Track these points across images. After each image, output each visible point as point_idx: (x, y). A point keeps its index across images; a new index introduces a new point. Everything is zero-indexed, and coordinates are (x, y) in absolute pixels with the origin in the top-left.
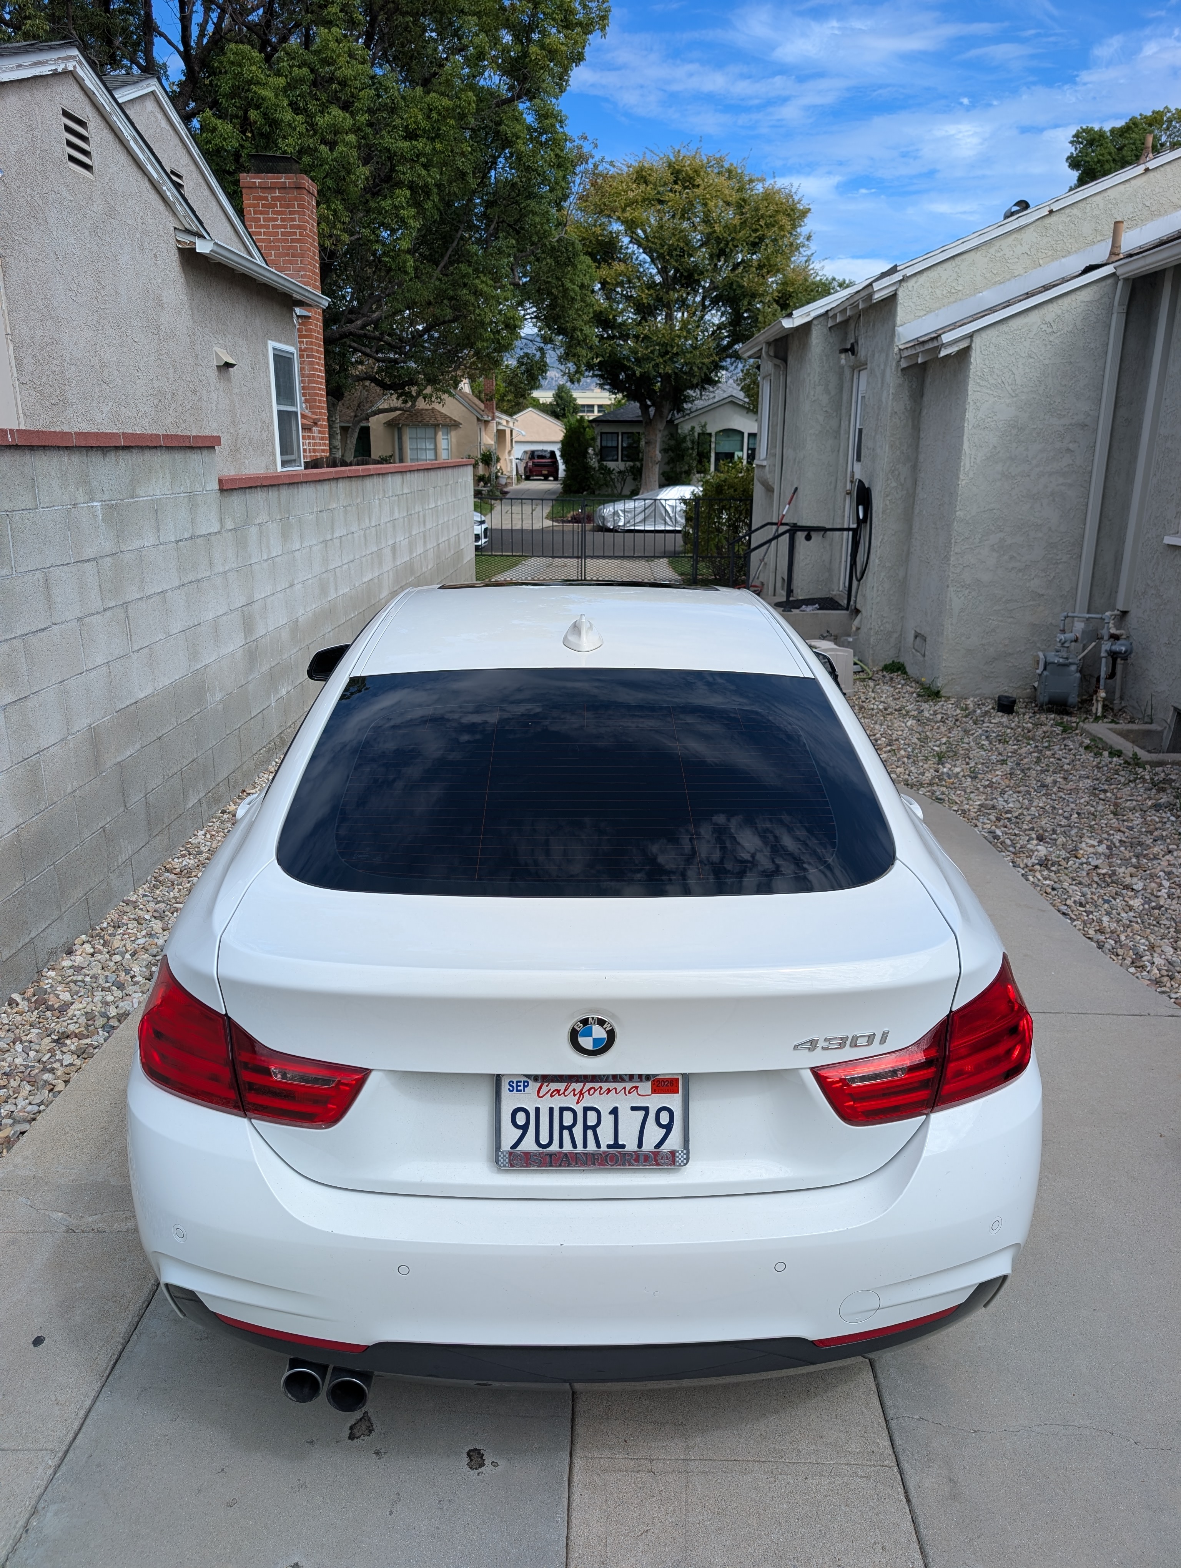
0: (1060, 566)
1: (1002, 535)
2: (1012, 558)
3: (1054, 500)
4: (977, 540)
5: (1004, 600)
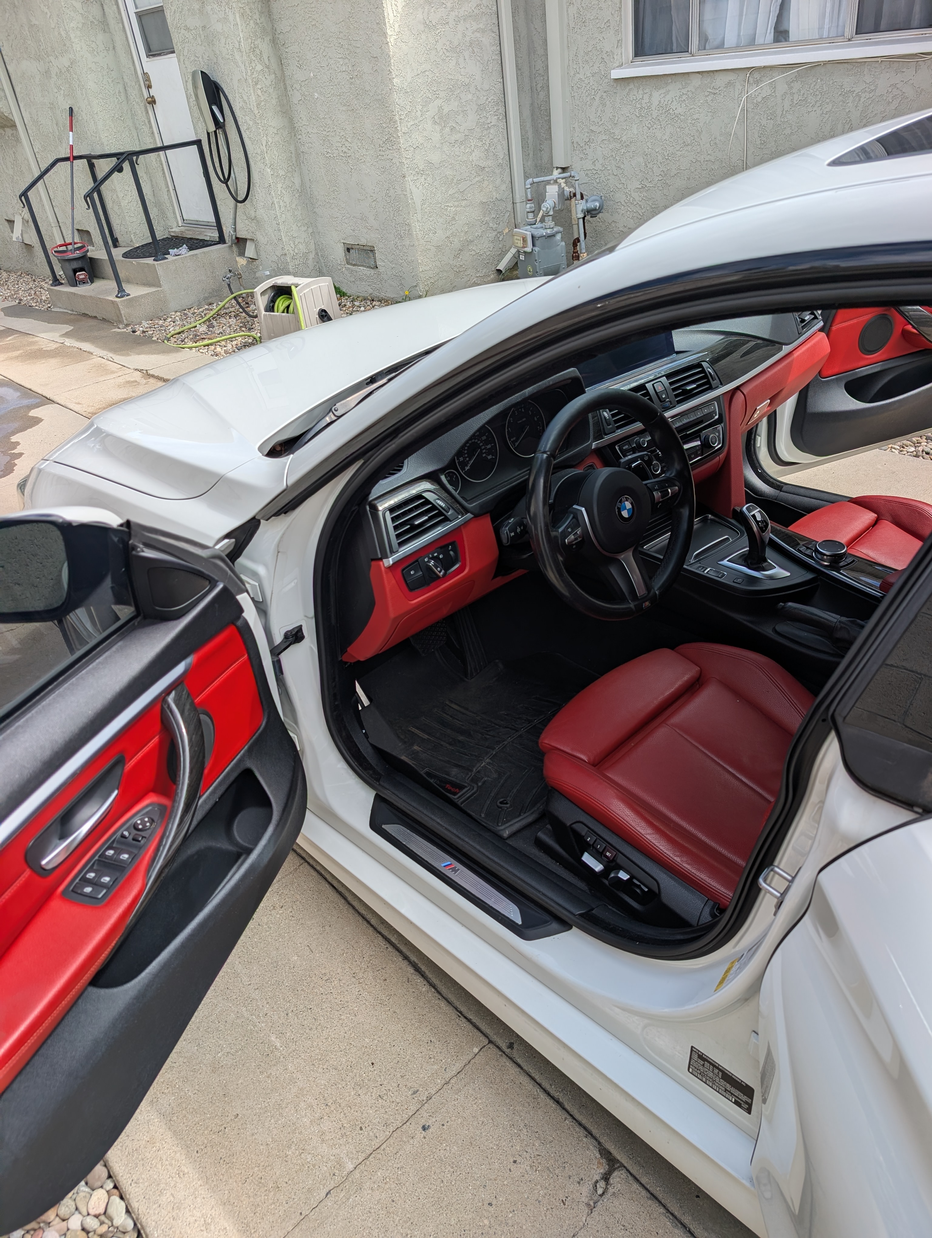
0: (492, 131)
1: (438, 102)
2: (452, 129)
3: (473, 52)
4: (419, 113)
5: (455, 181)
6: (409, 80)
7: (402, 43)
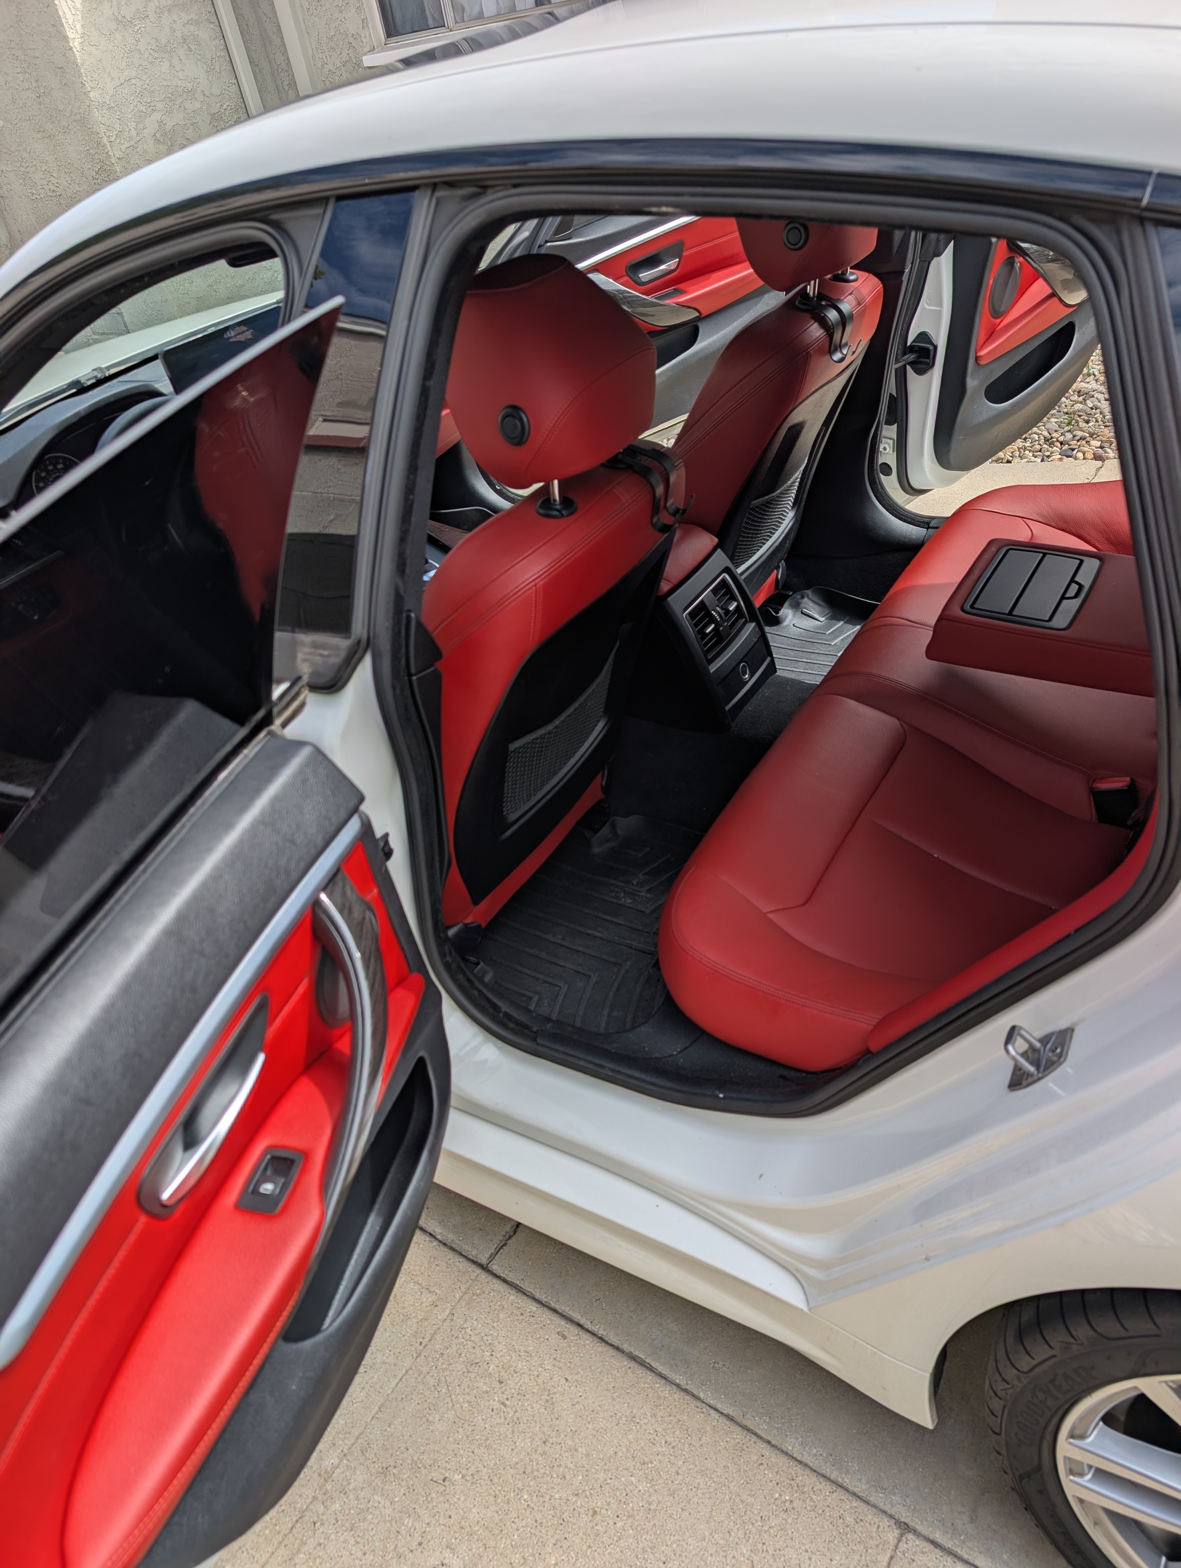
3: (190, 50)
6: (111, 92)
7: (91, 47)
